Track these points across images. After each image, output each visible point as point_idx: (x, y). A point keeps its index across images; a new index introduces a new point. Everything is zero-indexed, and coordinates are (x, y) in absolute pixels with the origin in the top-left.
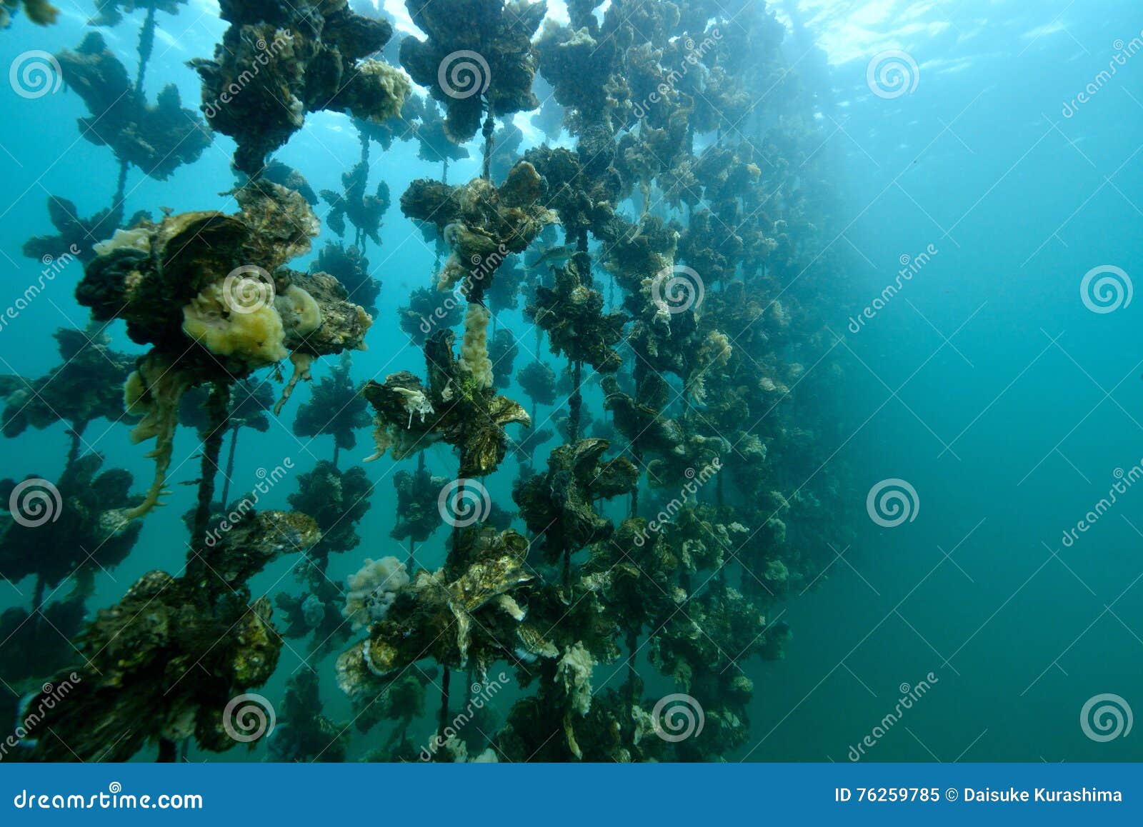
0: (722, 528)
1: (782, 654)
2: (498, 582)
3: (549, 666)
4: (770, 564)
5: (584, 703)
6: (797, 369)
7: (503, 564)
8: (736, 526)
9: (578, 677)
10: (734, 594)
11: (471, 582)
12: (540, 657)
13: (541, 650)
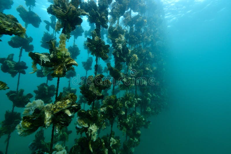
0: (135, 99)
1: (149, 127)
2: (64, 106)
3: (86, 129)
4: (147, 108)
5: (95, 138)
6: (155, 68)
7: (67, 101)
8: (139, 99)
9: (92, 132)
10: (138, 113)
11: (56, 105)
12: (83, 127)
13: (84, 126)
